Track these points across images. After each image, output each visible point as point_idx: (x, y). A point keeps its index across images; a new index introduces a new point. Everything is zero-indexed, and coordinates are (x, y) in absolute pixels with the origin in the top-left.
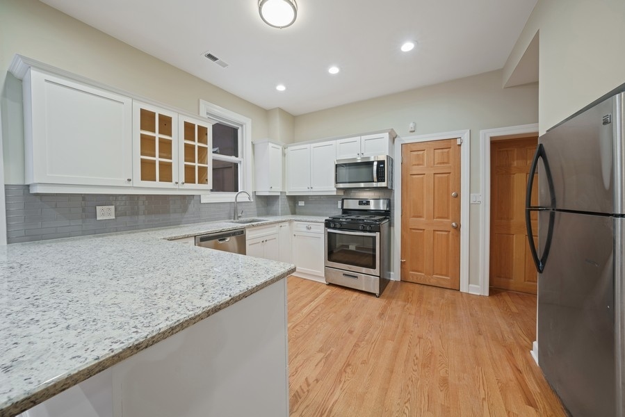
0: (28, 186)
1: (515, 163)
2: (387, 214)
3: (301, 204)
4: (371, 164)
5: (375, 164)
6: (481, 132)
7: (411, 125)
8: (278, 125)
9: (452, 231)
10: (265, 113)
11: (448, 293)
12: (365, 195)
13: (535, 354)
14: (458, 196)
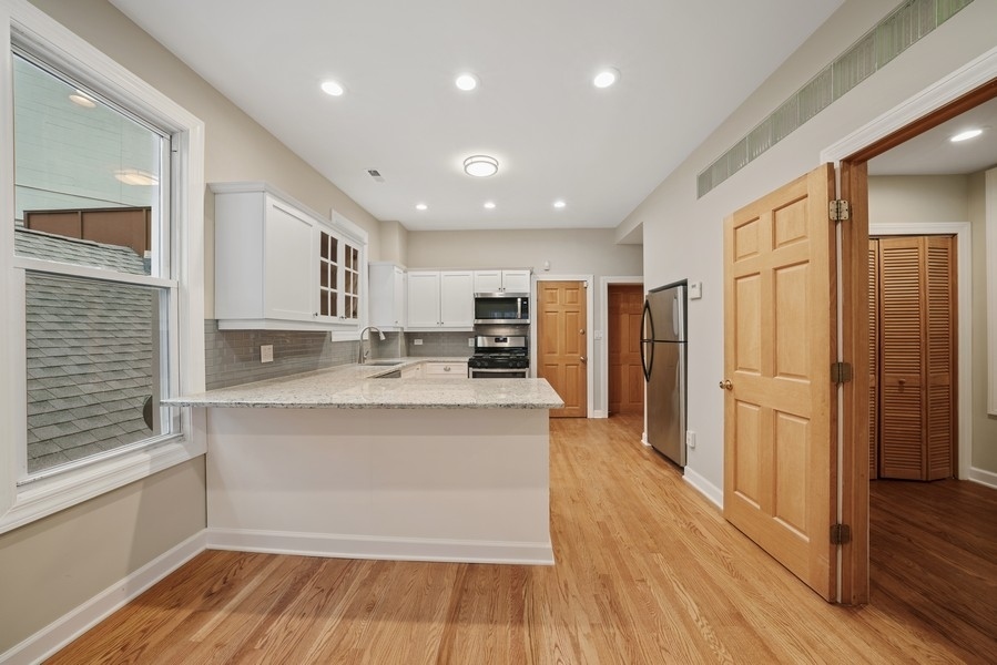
0: (217, 321)
1: (622, 306)
2: (526, 349)
3: (418, 342)
4: (513, 300)
5: (519, 300)
6: (602, 278)
7: (547, 264)
8: (395, 243)
9: (581, 363)
10: (380, 226)
11: (579, 420)
12: (502, 332)
13: (644, 441)
14: (584, 333)
